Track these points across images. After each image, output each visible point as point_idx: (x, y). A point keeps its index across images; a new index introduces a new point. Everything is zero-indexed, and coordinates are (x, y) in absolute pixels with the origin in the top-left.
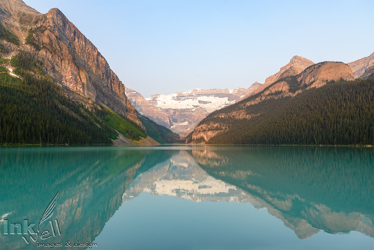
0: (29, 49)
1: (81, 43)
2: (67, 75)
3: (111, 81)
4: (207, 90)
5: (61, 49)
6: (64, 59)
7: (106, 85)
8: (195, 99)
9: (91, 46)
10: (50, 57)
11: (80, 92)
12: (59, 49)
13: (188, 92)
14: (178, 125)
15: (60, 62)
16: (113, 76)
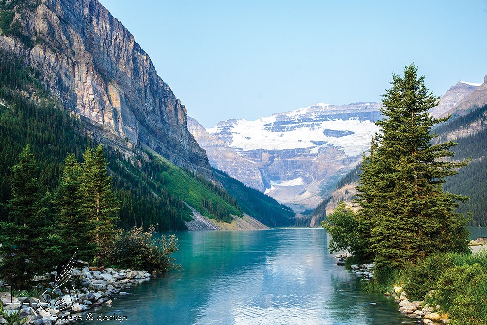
0: (12, 46)
1: (102, 28)
2: (85, 95)
3: (160, 100)
4: (344, 106)
5: (70, 42)
6: (78, 63)
7: (151, 108)
8: (315, 127)
9: (122, 32)
10: (53, 60)
11: (110, 127)
12: (66, 42)
13: (299, 111)
14: (280, 187)
15: (71, 69)
16: (164, 91)
